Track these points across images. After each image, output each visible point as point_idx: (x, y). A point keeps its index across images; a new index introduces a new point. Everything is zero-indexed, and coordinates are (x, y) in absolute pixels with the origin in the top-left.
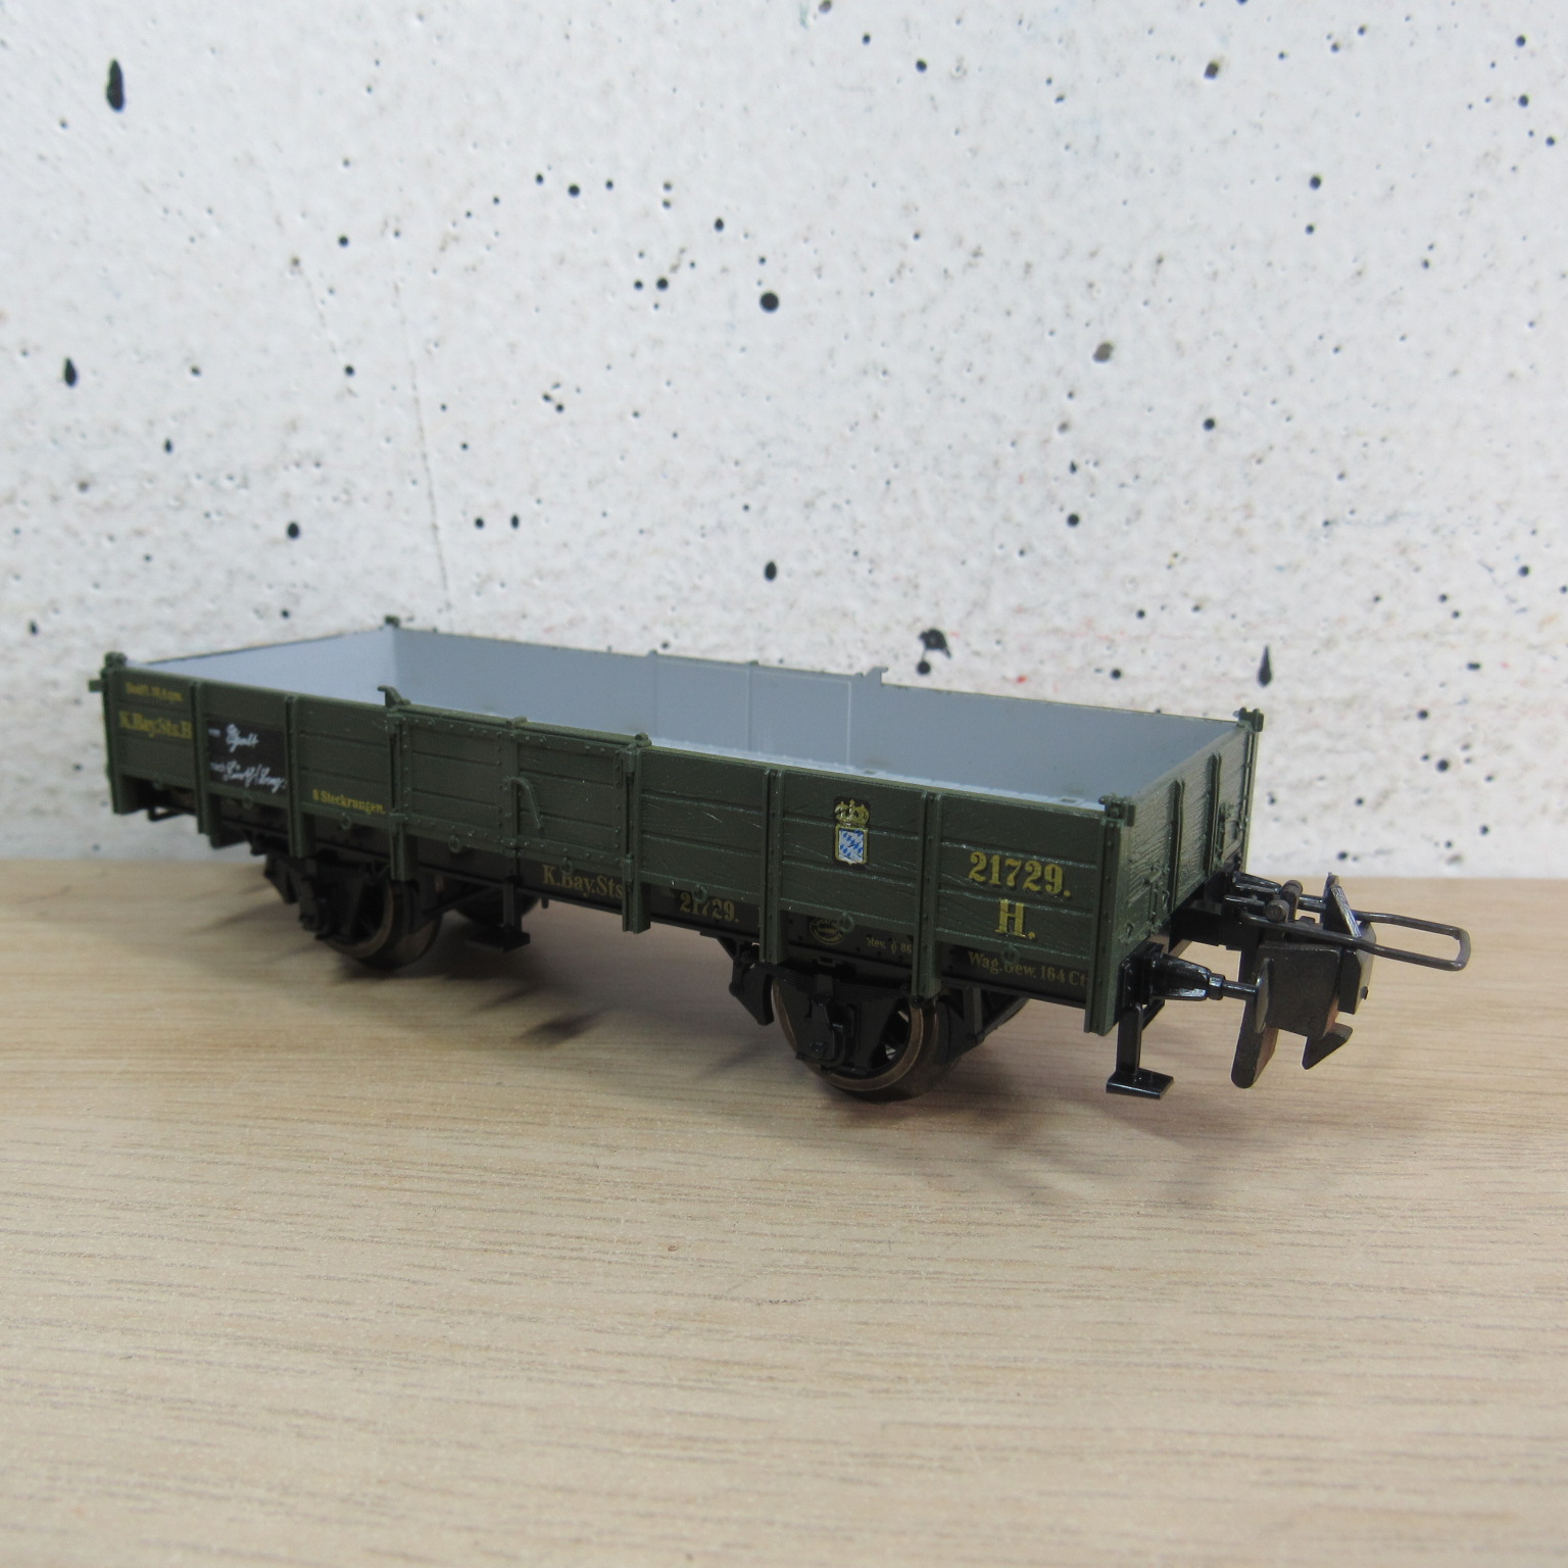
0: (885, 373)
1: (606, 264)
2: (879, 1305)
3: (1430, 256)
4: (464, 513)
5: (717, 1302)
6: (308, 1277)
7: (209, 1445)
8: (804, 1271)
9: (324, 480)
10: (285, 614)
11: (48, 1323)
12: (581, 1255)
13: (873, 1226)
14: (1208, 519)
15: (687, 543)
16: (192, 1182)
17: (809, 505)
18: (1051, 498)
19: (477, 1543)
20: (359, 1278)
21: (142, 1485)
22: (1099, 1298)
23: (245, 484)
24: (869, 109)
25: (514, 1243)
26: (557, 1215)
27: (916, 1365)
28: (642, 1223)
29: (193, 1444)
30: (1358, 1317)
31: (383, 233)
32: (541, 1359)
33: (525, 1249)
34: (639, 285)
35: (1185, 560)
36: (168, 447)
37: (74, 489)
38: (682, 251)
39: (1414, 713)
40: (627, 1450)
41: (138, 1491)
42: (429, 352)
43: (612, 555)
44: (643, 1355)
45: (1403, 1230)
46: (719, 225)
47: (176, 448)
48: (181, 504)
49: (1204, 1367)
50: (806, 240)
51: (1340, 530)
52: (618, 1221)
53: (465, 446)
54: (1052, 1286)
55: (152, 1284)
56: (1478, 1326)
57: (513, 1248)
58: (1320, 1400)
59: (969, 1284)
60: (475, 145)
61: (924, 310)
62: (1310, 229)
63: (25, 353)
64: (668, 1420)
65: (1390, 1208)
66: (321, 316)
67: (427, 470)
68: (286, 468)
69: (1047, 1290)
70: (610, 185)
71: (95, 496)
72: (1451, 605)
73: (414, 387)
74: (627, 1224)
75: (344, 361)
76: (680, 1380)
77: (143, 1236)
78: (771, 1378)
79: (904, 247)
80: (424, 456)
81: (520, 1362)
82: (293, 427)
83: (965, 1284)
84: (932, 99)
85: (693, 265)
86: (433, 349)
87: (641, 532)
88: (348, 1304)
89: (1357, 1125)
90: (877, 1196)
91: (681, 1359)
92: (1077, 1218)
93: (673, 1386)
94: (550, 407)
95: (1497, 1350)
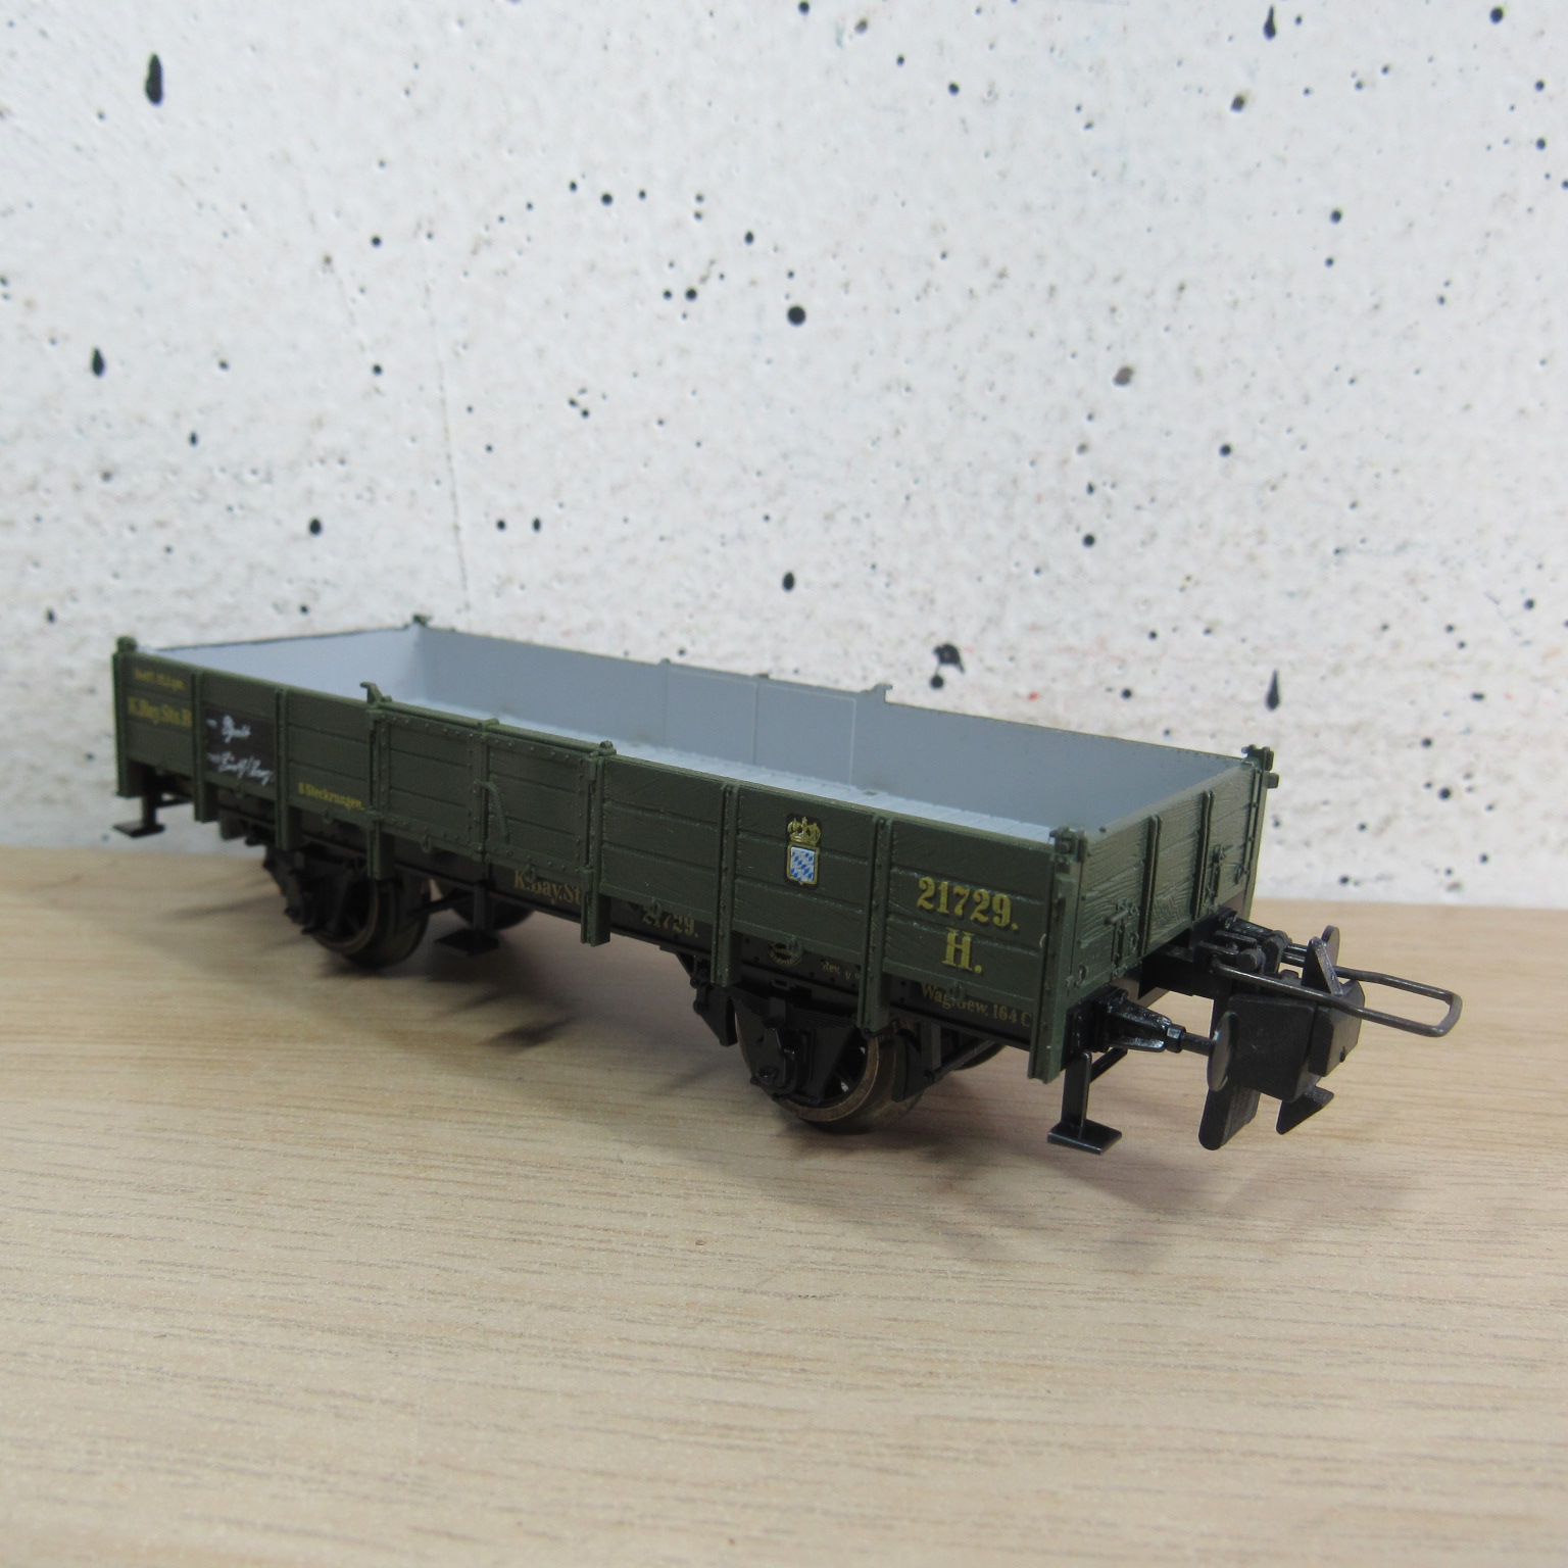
0: (908, 389)
1: (636, 273)
2: (908, 1303)
3: (1447, 293)
4: (487, 515)
5: (747, 1295)
6: (339, 1261)
7: (248, 1423)
8: (830, 1268)
9: (348, 478)
10: (304, 610)
11: (80, 1301)
12: (609, 1246)
13: (897, 1225)
14: (1222, 544)
15: (707, 551)
16: (217, 1167)
17: (829, 517)
18: (1068, 518)
19: (520, 1524)
20: (390, 1264)
21: (183, 1461)
22: (1124, 1300)
23: (269, 479)
24: (901, 129)
25: (542, 1233)
26: (584, 1208)
27: (946, 1361)
28: (669, 1217)
29: (233, 1421)
30: (1379, 1325)
31: (415, 235)
32: (575, 1346)
33: (553, 1240)
34: (668, 295)
35: (1197, 583)
36: (193, 439)
37: (97, 479)
38: (712, 263)
39: (1418, 741)
40: (665, 1436)
41: (179, 1467)
42: (457, 354)
43: (632, 561)
44: (676, 1345)
45: (1419, 1242)
46: (749, 238)
47: (202, 440)
48: (204, 497)
49: (1230, 1369)
50: (834, 256)
51: (1351, 559)
52: (645, 1215)
53: (489, 448)
54: (1076, 1288)
55: (183, 1265)
56: (1496, 1336)
57: (542, 1238)
58: (1346, 1403)
59: (995, 1284)
60: (511, 152)
61: (949, 328)
62: (1330, 262)
63: (53, 342)
64: (703, 1408)
65: (1405, 1221)
66: (351, 315)
67: (451, 470)
68: (311, 464)
69: (1072, 1292)
70: (642, 195)
71: (118, 486)
72: (1457, 636)
73: (441, 388)
74: (654, 1218)
75: (373, 360)
76: (714, 1370)
77: (171, 1218)
78: (804, 1370)
79: (931, 265)
80: (449, 457)
81: (554, 1349)
82: (319, 423)
83: (990, 1284)
84: (963, 121)
85: (722, 276)
86: (462, 351)
87: (662, 539)
88: (380, 1288)
89: (1368, 1140)
90: (900, 1197)
91: (714, 1349)
92: (1098, 1223)
93: (707, 1376)
94: (576, 412)
95: (1515, 1359)
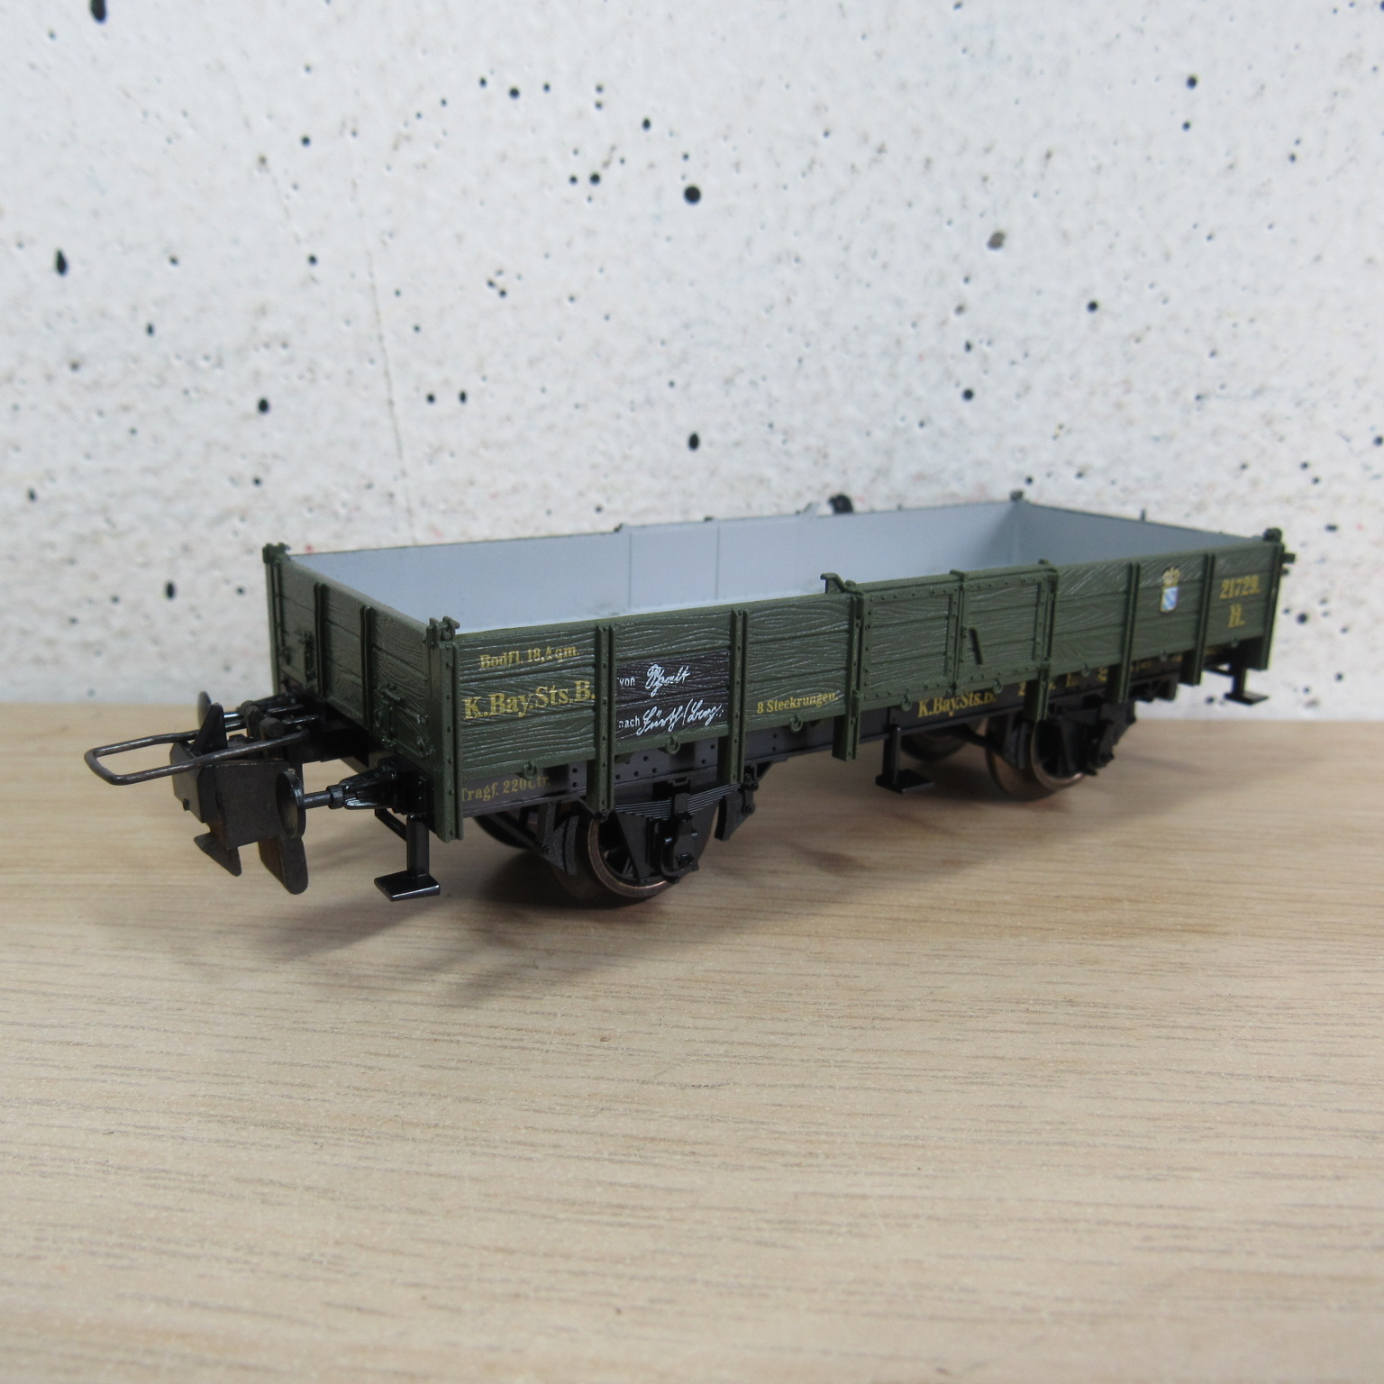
0: (797, 260)
1: (544, 161)
2: (792, 1089)
3: (1297, 150)
4: (417, 389)
5: (645, 1086)
6: (274, 1063)
7: (182, 1210)
8: (723, 1060)
9: (291, 360)
10: (257, 482)
11: (38, 1102)
12: (521, 1044)
13: (786, 1020)
14: (1092, 393)
15: (618, 416)
16: (172, 980)
17: (729, 382)
18: (948, 374)
19: (424, 1298)
20: (321, 1064)
21: (121, 1245)
22: (992, 1084)
23: (220, 363)
24: (783, 16)
25: (461, 1034)
26: (500, 1010)
27: (825, 1142)
28: (577, 1017)
29: (168, 1209)
30: (1230, 1102)
31: (341, 133)
32: (484, 1135)
33: (470, 1039)
34: (573, 180)
35: (1069, 431)
36: (150, 330)
37: (66, 370)
38: (613, 149)
40: (562, 1216)
41: (117, 1251)
42: (384, 243)
43: (551, 428)
44: (577, 1132)
45: (1269, 1025)
46: (647, 124)
47: (158, 330)
48: (162, 382)
49: (1089, 1145)
50: (726, 138)
51: (1212, 404)
52: (555, 1015)
53: (417, 329)
54: (950, 1073)
55: (133, 1068)
56: (1340, 1111)
57: (460, 1038)
58: (1196, 1175)
59: (874, 1071)
60: (424, 52)
61: (833, 201)
62: (1187, 126)
63: (20, 245)
64: (599, 1190)
65: (1257, 1007)
66: (286, 210)
67: (384, 350)
68: (256, 349)
69: (945, 1077)
70: (547, 88)
71: (85, 375)
72: (1312, 472)
73: (371, 275)
74: (564, 1018)
75: (308, 250)
76: (611, 1154)
77: (126, 1026)
78: (693, 1153)
79: (815, 143)
80: (381, 338)
81: (465, 1138)
82: (262, 311)
83: (869, 1071)
84: (841, 6)
85: (622, 161)
86: (387, 238)
87: (577, 406)
88: (310, 1086)
89: (1226, 934)
90: (790, 994)
91: (612, 1136)
92: (972, 1014)
93: (604, 1160)
94: (494, 293)
95: (1357, 1131)
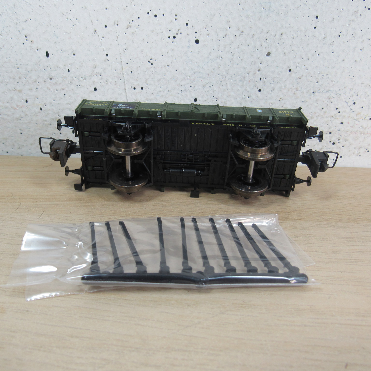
0: (221, 58)
1: (162, 33)
3: (341, 34)
4: (131, 86)
9: (102, 79)
14: (288, 91)
15: (178, 94)
17: (204, 86)
18: (255, 86)
23: (85, 79)
31: (114, 25)
34: (169, 37)
35: (283, 99)
36: (69, 71)
37: (49, 79)
38: (179, 30)
39: (329, 132)
42: (124, 51)
43: (162, 96)
45: (311, 240)
46: (187, 24)
47: (71, 71)
48: (71, 83)
50: (206, 28)
51: (316, 94)
53: (132, 72)
60: (134, 5)
61: (230, 44)
62: (315, 28)
63: (38, 50)
66: (101, 43)
67: (124, 77)
68: (94, 76)
70: (163, 15)
71: (53, 81)
72: (338, 110)
73: (121, 59)
75: (106, 53)
79: (227, 30)
80: (123, 74)
82: (95, 67)
85: (181, 33)
87: (169, 91)
89: (305, 220)
94: (150, 64)
95: (324, 262)
